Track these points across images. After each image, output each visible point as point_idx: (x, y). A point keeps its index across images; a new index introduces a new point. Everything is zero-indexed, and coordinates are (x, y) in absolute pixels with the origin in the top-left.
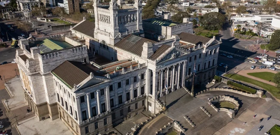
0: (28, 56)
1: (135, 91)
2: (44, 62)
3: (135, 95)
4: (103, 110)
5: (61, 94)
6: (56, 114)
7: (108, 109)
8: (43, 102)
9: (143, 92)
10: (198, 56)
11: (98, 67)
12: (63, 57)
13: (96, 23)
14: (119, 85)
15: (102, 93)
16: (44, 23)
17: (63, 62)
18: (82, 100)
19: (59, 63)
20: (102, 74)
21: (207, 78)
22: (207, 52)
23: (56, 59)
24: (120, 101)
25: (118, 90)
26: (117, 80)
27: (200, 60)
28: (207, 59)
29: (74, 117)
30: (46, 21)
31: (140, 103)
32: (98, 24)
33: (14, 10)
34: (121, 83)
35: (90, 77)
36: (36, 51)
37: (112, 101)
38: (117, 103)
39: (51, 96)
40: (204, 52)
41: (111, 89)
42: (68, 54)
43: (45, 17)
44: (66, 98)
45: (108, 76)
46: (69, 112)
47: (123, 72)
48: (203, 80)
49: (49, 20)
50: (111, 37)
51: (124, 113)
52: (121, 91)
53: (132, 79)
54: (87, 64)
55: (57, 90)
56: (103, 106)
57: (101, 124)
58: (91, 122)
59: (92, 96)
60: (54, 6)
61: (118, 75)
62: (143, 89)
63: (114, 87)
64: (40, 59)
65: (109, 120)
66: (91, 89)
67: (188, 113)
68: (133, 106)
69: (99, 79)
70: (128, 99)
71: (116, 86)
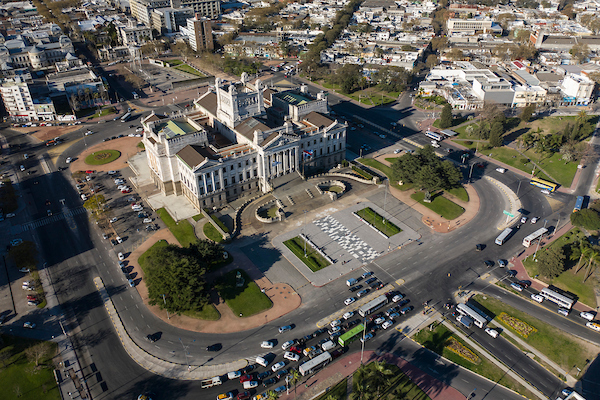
0: (155, 138)
1: (248, 173)
2: (170, 146)
3: (248, 176)
4: (218, 187)
5: (184, 174)
6: (180, 191)
7: (222, 187)
8: (169, 180)
9: (256, 175)
10: (318, 140)
11: (216, 150)
12: (185, 142)
13: (218, 102)
14: (232, 168)
15: (216, 173)
16: (159, 68)
17: (186, 146)
18: (200, 178)
19: (182, 147)
20: (216, 158)
21: (333, 161)
22: (329, 137)
23: (179, 144)
24: (234, 181)
25: (231, 172)
26: (229, 164)
27: (321, 144)
28: (330, 142)
29: (194, 192)
30: (162, 65)
31: (253, 185)
33: (114, 44)
34: (234, 166)
35: (206, 161)
36: (163, 136)
37: (225, 181)
38: (230, 183)
39: (176, 175)
40: (325, 136)
41: (224, 170)
42: (189, 139)
43: (160, 56)
44: (187, 177)
45: (220, 160)
46: (190, 189)
47: (235, 157)
48: (327, 164)
49: (168, 65)
50: (231, 120)
51: (238, 192)
52: (235, 173)
53: (244, 163)
54: (206, 148)
55: (180, 170)
56: (218, 184)
57: (216, 199)
58: (208, 197)
59: (208, 175)
60: (173, 31)
61: (230, 159)
62: (255, 171)
63: (227, 169)
64: (166, 142)
65: (224, 197)
66: (207, 170)
67: (292, 194)
68: (246, 187)
69: (213, 162)
70: (241, 179)
71: (229, 168)
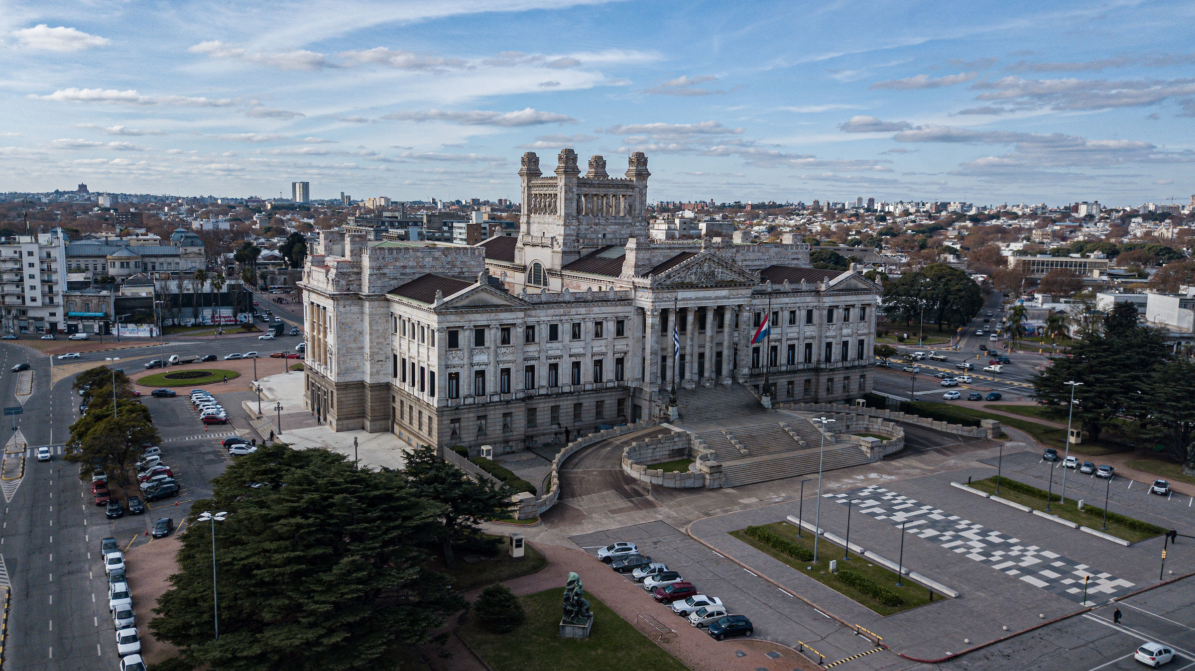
2: (374, 264)
3: (598, 377)
6: (383, 418)
7: (517, 386)
8: (355, 378)
10: (801, 314)
12: (421, 264)
14: (554, 332)
17: (421, 275)
19: (409, 276)
23: (402, 264)
24: (554, 381)
25: (549, 345)
26: (548, 316)
27: (809, 330)
28: (835, 330)
29: (426, 393)
31: (609, 403)
32: (528, 223)
34: (560, 328)
36: (358, 239)
37: (530, 372)
38: (544, 382)
39: (376, 360)
42: (435, 259)
45: (522, 295)
46: (415, 391)
47: (567, 297)
50: (556, 248)
53: (590, 327)
57: (494, 426)
61: (551, 301)
62: (621, 364)
63: (540, 334)
64: (364, 255)
65: (518, 421)
66: (478, 316)
67: (737, 428)
68: (587, 407)
70: (576, 379)
71: (544, 330)
